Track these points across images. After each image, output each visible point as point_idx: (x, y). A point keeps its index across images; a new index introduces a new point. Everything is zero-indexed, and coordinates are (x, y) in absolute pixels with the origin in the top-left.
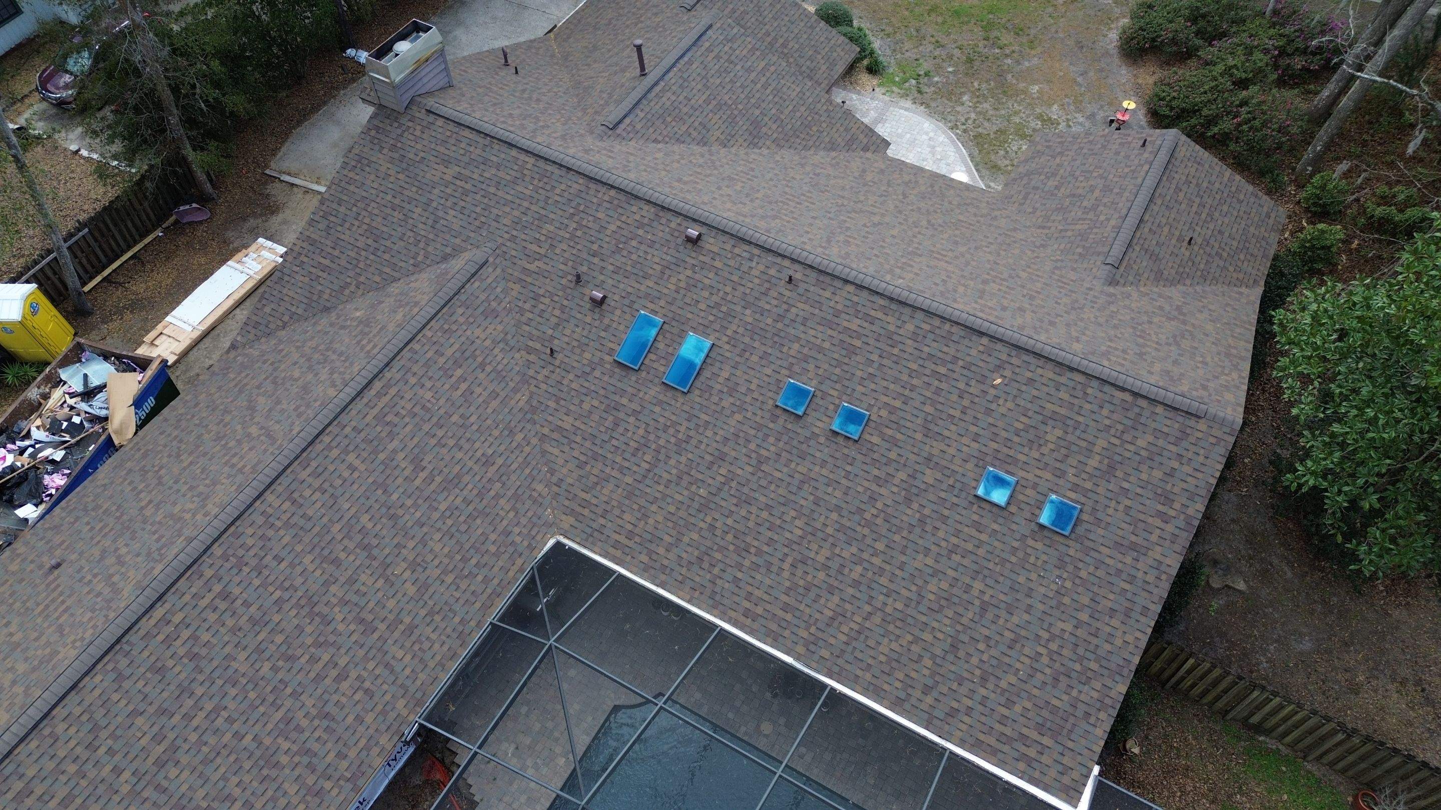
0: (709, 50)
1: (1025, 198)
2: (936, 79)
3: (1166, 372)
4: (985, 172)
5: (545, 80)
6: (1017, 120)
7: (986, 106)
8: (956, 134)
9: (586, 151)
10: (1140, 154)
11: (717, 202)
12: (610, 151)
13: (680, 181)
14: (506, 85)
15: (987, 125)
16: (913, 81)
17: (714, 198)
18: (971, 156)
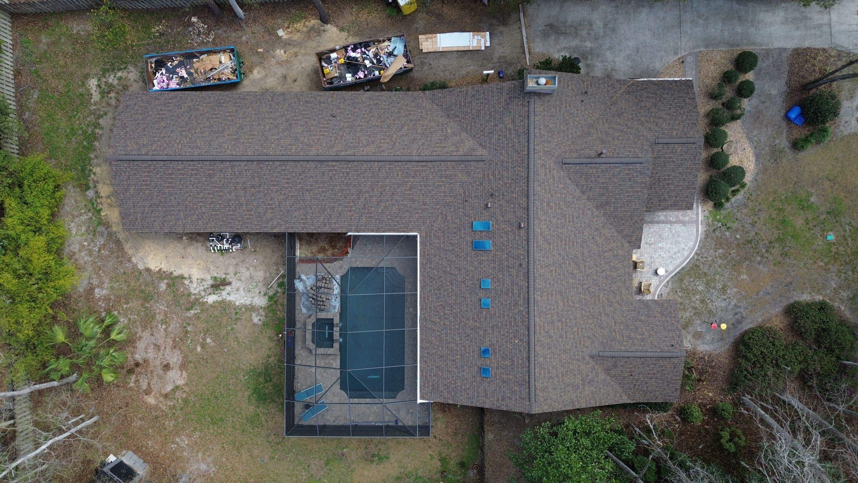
1: (632, 310)
2: (727, 233)
3: (547, 387)
4: (676, 278)
5: (587, 112)
6: (717, 277)
7: (720, 262)
8: (693, 257)
9: (543, 165)
10: (667, 346)
11: (543, 223)
12: (550, 172)
13: (548, 204)
14: (570, 106)
15: (707, 267)
16: (720, 225)
17: (545, 220)
18: (683, 269)
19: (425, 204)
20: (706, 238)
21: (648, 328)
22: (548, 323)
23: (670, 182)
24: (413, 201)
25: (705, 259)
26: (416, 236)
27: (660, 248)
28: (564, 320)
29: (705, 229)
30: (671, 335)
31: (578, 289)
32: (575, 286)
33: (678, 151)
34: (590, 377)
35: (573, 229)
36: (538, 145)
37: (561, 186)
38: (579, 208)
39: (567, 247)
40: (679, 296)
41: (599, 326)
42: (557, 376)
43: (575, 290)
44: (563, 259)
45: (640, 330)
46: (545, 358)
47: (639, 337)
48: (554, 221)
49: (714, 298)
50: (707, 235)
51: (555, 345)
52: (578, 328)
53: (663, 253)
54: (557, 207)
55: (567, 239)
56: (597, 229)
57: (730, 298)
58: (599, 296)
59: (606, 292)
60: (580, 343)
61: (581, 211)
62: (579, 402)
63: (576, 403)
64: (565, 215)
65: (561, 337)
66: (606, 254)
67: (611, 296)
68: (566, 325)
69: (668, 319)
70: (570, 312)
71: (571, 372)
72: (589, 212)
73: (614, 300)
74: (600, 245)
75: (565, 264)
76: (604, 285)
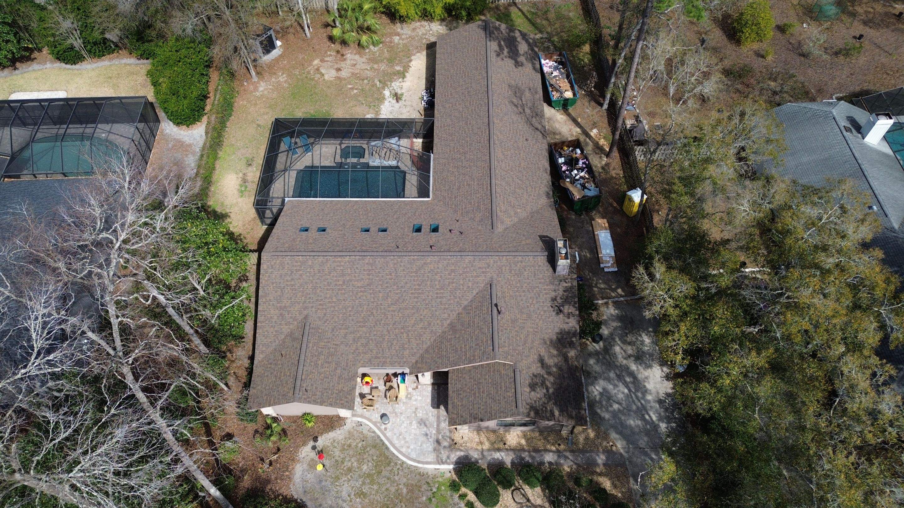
0: (487, 341)
2: (424, 498)
3: (283, 268)
4: (378, 441)
5: (542, 313)
6: (375, 487)
7: (393, 489)
8: (399, 459)
9: (489, 265)
10: (307, 386)
11: (436, 266)
12: (483, 272)
13: (453, 271)
14: (546, 294)
15: (387, 474)
16: (434, 490)
17: (438, 268)
18: (387, 448)
19: (455, 197)
20: (420, 474)
21: (328, 373)
22: (342, 271)
23: (477, 395)
24: (458, 189)
25: (396, 473)
26: (429, 197)
27: (411, 423)
28: (344, 287)
29: (430, 473)
30: (318, 393)
31: (373, 302)
32: (376, 300)
33: (508, 394)
34: (287, 315)
35: (430, 297)
36: (507, 260)
37: (470, 284)
38: (450, 304)
39: (413, 291)
40: (357, 444)
41: (335, 327)
42: (292, 279)
43: (372, 300)
44: (402, 287)
45: (327, 365)
46: (311, 267)
47: (319, 362)
48: (437, 277)
49: (352, 483)
50: (422, 475)
51: (322, 277)
52: (335, 302)
53: (405, 425)
54: (451, 281)
55: (420, 291)
56: (430, 324)
57: (351, 501)
58: (364, 326)
59: (368, 335)
60: (320, 304)
61: (447, 306)
62: (264, 303)
63: (264, 300)
64: (443, 289)
65: (329, 284)
66: (405, 335)
67: (364, 341)
68: (339, 290)
69: (334, 395)
70: (351, 294)
71: (294, 294)
72: (446, 315)
73: (359, 344)
74: (414, 328)
75: (397, 289)
76: (375, 333)
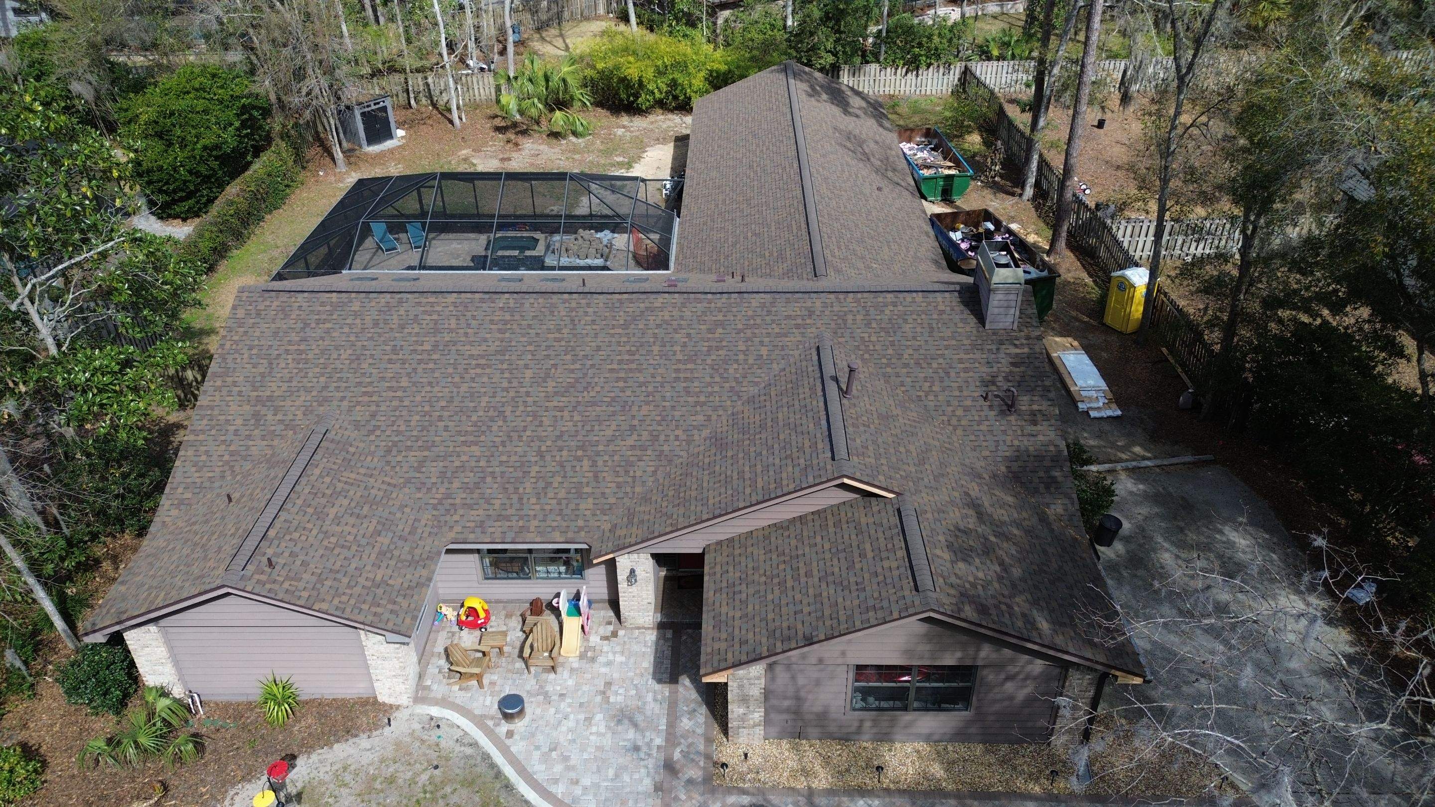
0: (814, 445)
4: (482, 769)
5: (959, 412)
9: (811, 313)
10: (276, 554)
12: (798, 326)
13: (721, 324)
14: (966, 370)
17: (682, 318)
18: (508, 787)
21: (350, 538)
22: (436, 322)
26: (667, 268)
27: (589, 720)
28: (435, 357)
30: (306, 576)
31: (506, 390)
32: (515, 384)
34: (270, 417)
35: (659, 379)
37: (764, 351)
38: (711, 394)
39: (615, 366)
41: (395, 444)
43: (505, 384)
44: (585, 356)
46: (356, 314)
47: (332, 512)
48: (679, 337)
51: (380, 335)
52: (404, 389)
53: (571, 724)
54: (714, 344)
55: (634, 366)
56: (655, 438)
58: (476, 443)
59: (483, 463)
60: (365, 394)
61: (702, 399)
62: (218, 389)
63: (219, 383)
64: (694, 362)
65: (395, 350)
66: (586, 463)
67: (470, 478)
68: (420, 362)
69: (358, 590)
70: (450, 370)
71: (301, 370)
72: (701, 418)
73: (456, 484)
74: (611, 448)
75: (574, 362)
76: (504, 458)
